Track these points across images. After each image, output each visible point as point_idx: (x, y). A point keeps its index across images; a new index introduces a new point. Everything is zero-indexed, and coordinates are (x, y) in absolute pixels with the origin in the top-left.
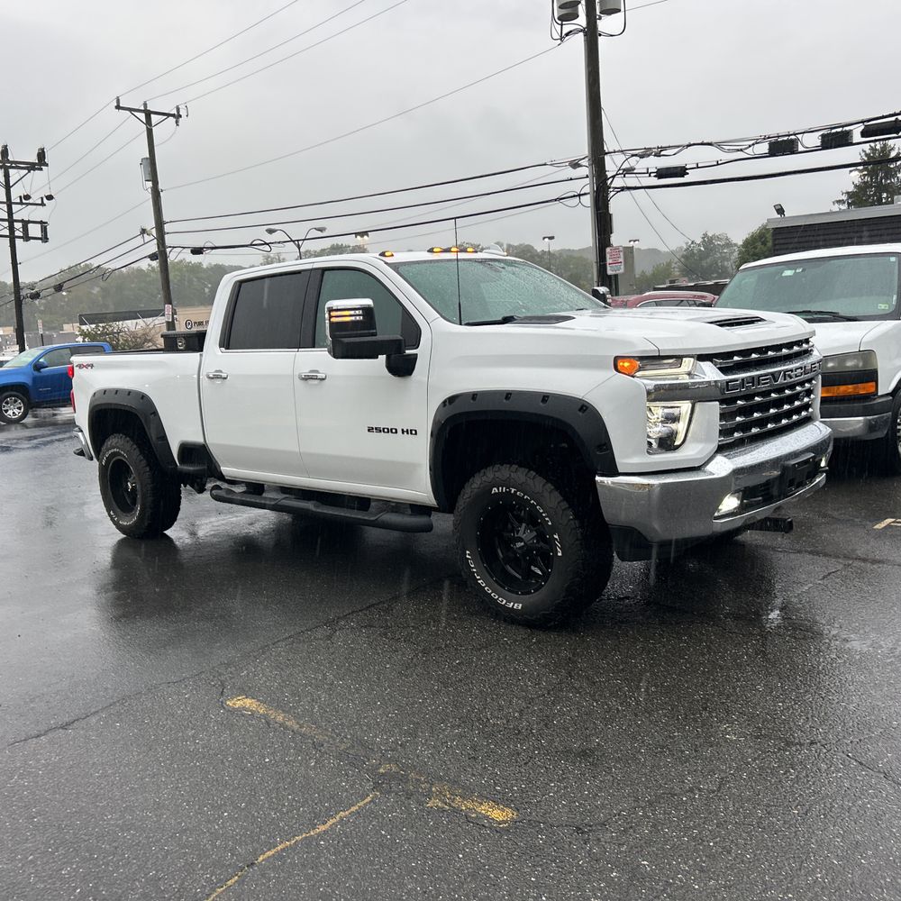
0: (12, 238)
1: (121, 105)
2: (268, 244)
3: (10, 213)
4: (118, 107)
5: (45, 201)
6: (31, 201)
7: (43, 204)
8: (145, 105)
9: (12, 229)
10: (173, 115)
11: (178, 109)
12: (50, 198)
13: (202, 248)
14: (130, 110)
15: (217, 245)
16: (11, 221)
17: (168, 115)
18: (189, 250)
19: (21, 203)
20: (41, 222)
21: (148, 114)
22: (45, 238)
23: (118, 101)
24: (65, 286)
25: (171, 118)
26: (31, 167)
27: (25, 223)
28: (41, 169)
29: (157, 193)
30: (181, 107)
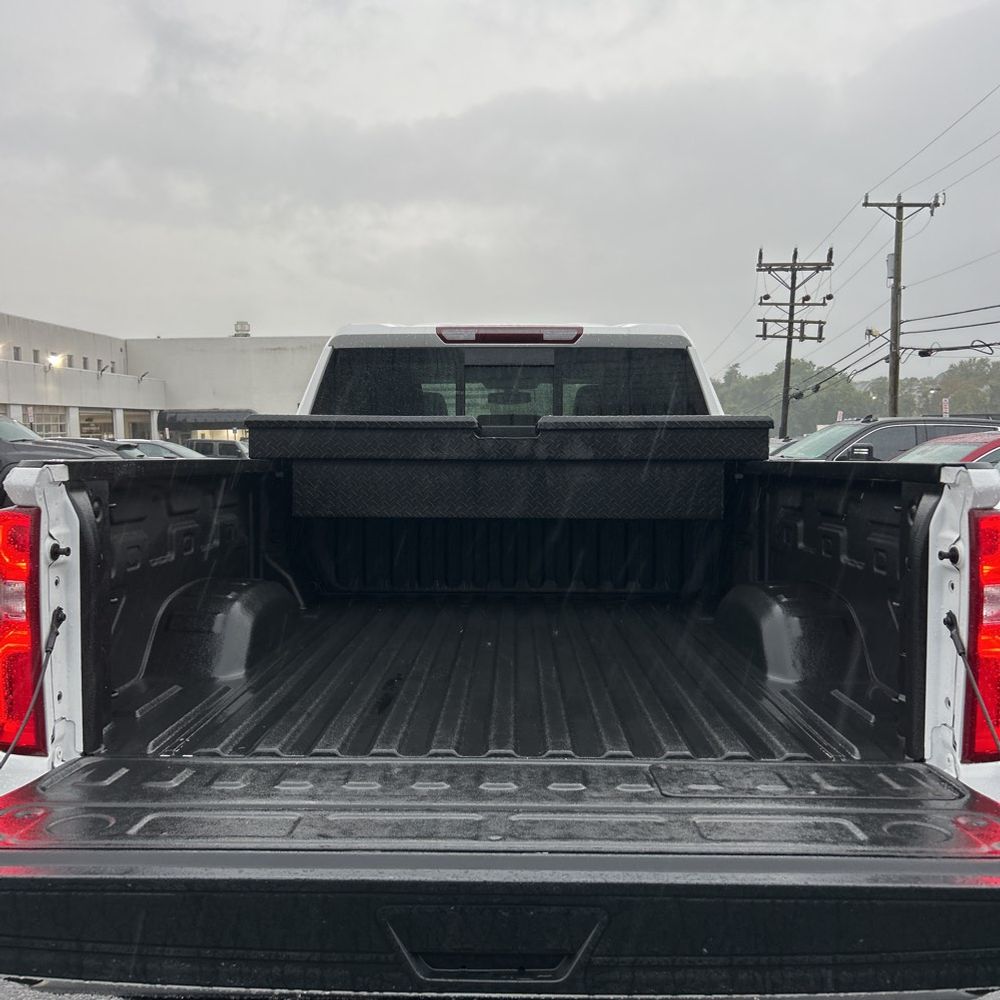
0: (790, 338)
1: (869, 202)
2: (988, 346)
3: (792, 314)
4: (866, 204)
5: (827, 301)
6: (810, 302)
7: (824, 304)
8: (899, 197)
9: (791, 329)
10: (928, 205)
11: (937, 197)
12: (830, 297)
13: (928, 350)
14: (879, 205)
15: (943, 346)
16: (791, 322)
17: (923, 205)
18: (917, 352)
19: (803, 304)
20: (820, 322)
21: (900, 207)
22: (820, 338)
23: (867, 198)
24: (821, 385)
25: (928, 209)
26: (818, 267)
27: (803, 323)
28: (830, 269)
29: (897, 291)
30: (941, 194)
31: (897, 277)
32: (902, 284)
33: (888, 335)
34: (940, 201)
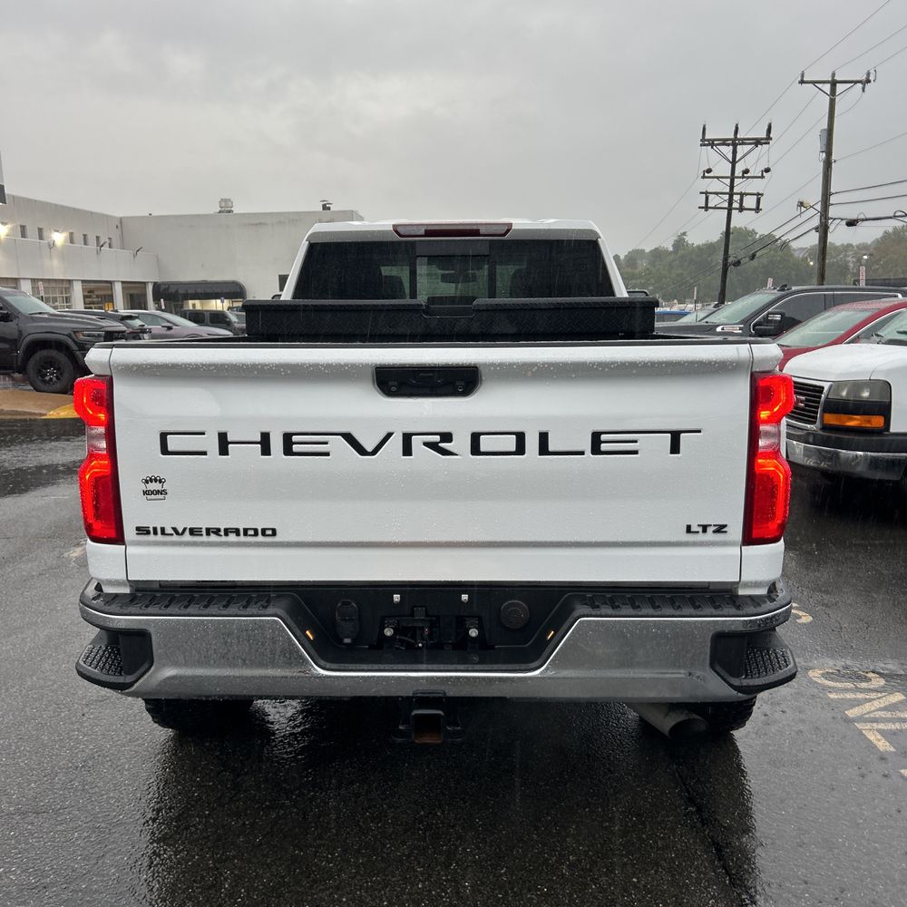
0: (730, 209)
1: (805, 79)
3: (732, 187)
4: (802, 82)
5: (765, 174)
6: (749, 175)
7: (762, 177)
8: (834, 75)
9: (731, 201)
10: (860, 82)
11: (868, 74)
12: (767, 170)
13: (855, 220)
14: (814, 83)
15: (868, 217)
16: (731, 194)
17: (856, 82)
18: (844, 222)
19: (743, 177)
20: (758, 194)
21: (834, 83)
22: (758, 209)
23: (803, 75)
24: (758, 254)
25: (860, 85)
26: (758, 142)
27: (742, 195)
28: (769, 143)
29: (828, 164)
30: (872, 71)
31: (829, 152)
32: (833, 157)
33: (819, 207)
34: (872, 78)
